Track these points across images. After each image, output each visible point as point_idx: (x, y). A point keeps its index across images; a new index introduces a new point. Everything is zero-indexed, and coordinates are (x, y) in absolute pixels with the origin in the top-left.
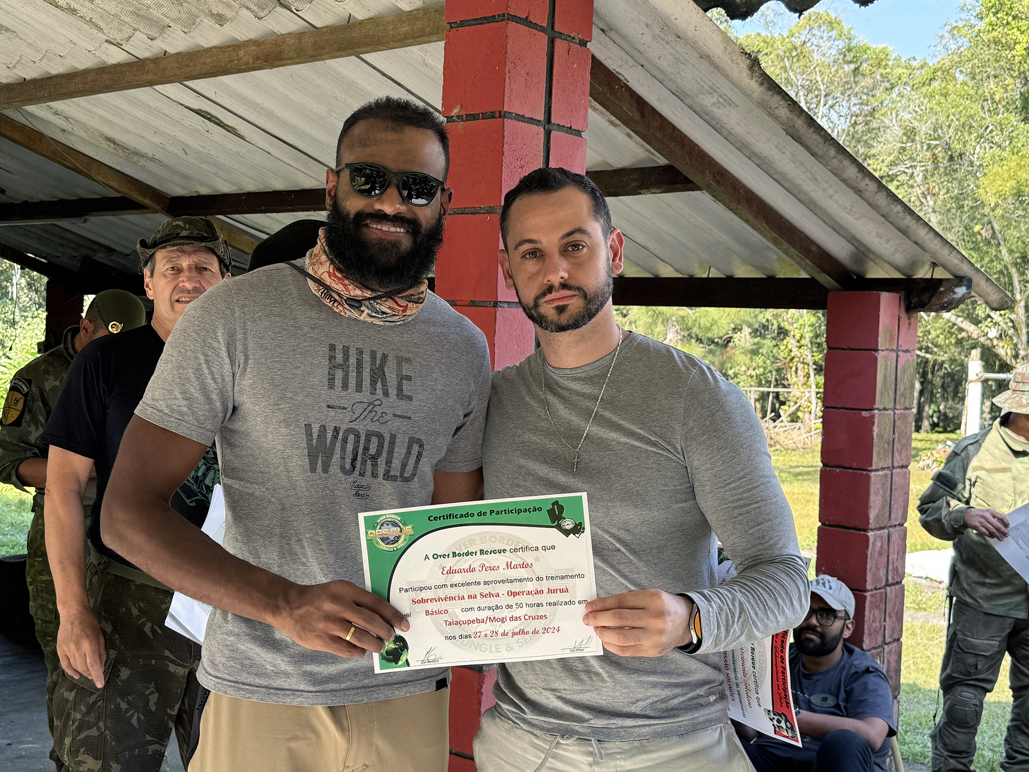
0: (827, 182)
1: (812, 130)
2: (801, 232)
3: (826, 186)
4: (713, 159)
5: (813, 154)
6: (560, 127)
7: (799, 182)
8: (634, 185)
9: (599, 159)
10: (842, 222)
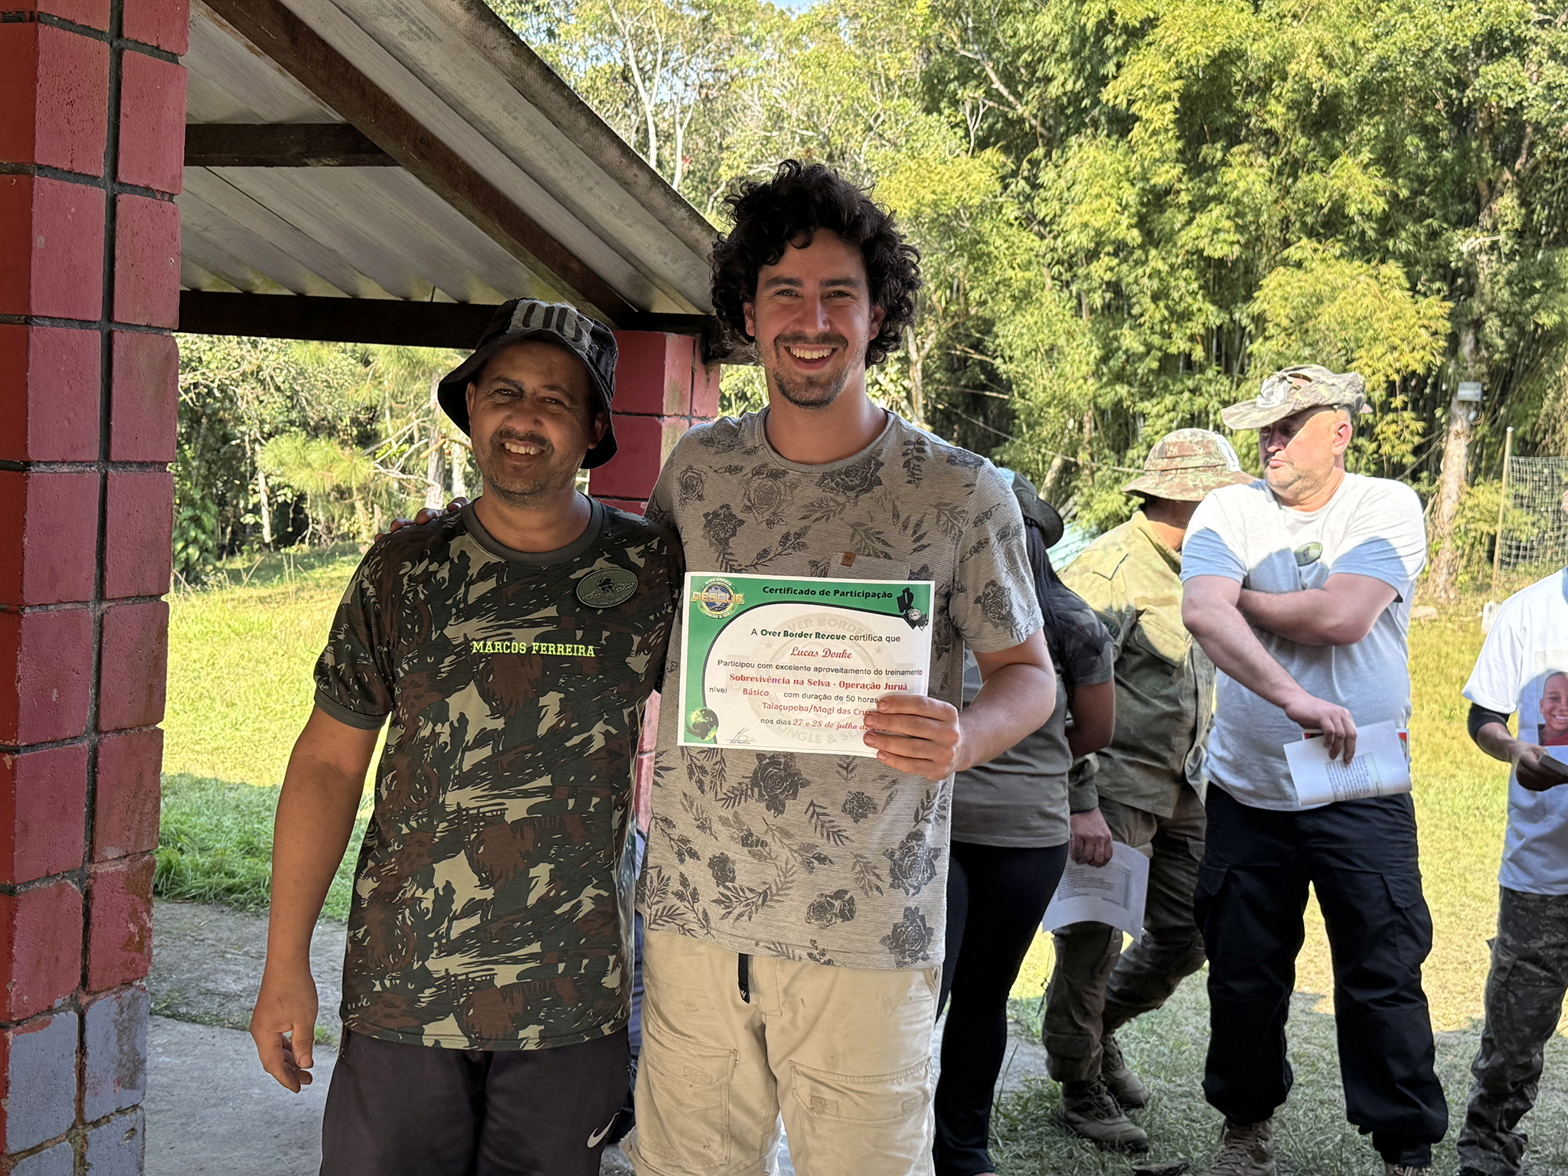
0: (583, 167)
1: (550, 86)
2: (555, 240)
3: (582, 173)
4: (412, 119)
5: (556, 124)
6: (139, 45)
7: (542, 164)
8: (296, 150)
9: (242, 106)
10: (609, 229)
